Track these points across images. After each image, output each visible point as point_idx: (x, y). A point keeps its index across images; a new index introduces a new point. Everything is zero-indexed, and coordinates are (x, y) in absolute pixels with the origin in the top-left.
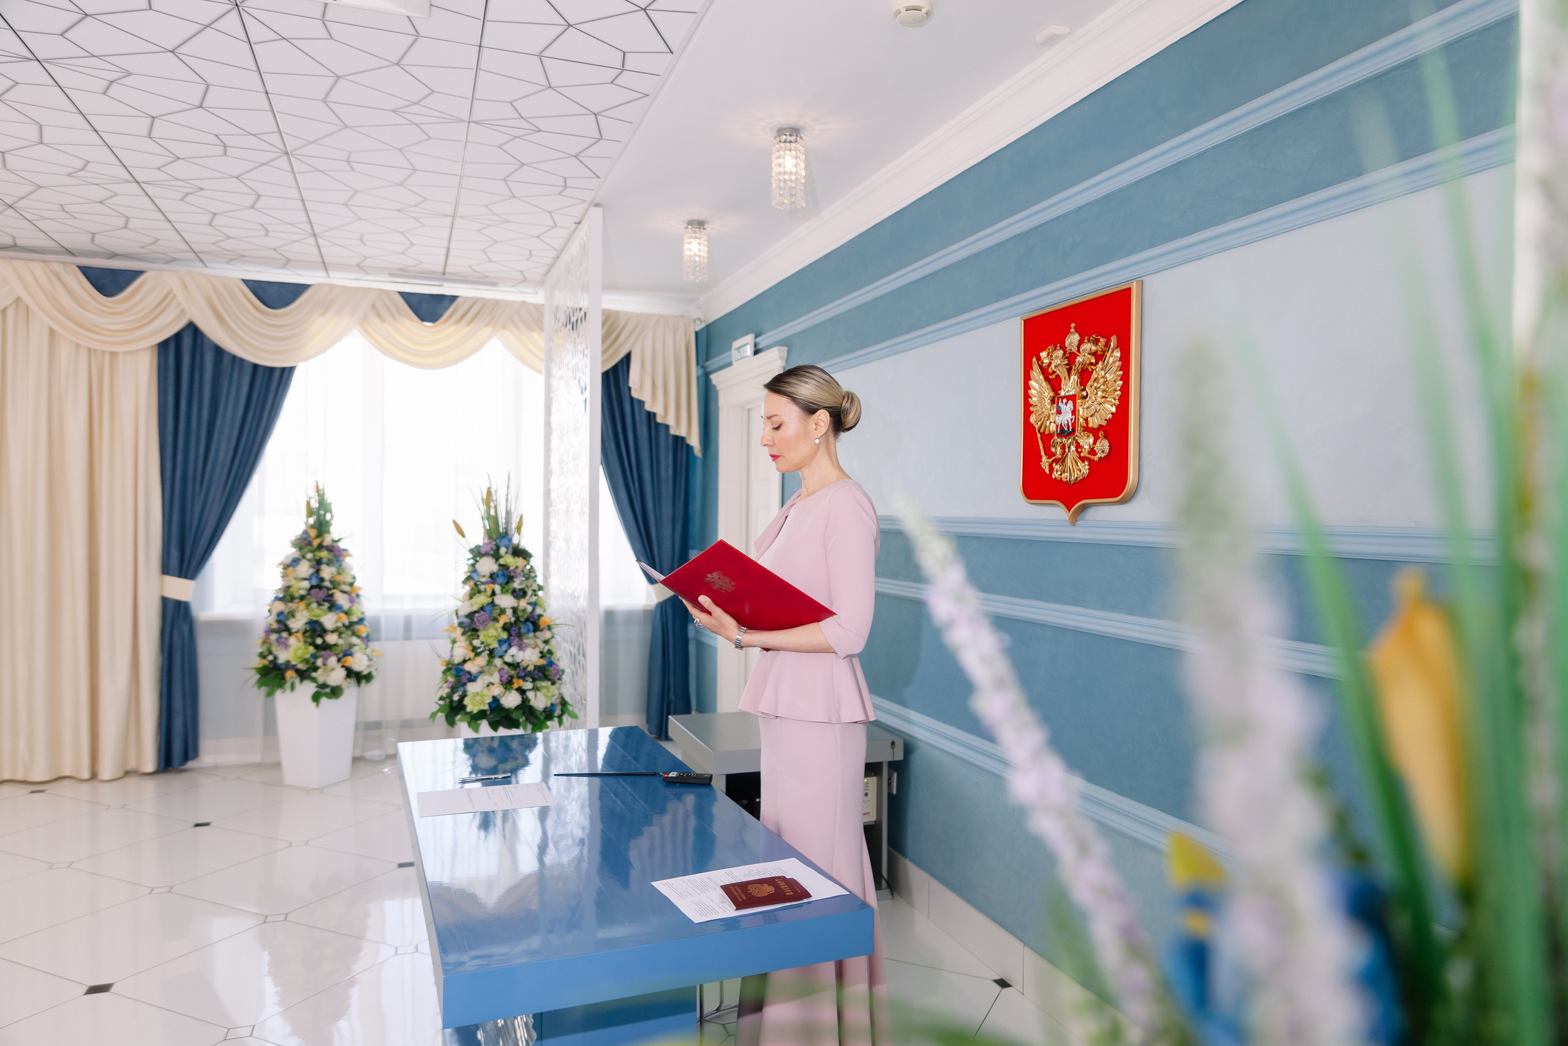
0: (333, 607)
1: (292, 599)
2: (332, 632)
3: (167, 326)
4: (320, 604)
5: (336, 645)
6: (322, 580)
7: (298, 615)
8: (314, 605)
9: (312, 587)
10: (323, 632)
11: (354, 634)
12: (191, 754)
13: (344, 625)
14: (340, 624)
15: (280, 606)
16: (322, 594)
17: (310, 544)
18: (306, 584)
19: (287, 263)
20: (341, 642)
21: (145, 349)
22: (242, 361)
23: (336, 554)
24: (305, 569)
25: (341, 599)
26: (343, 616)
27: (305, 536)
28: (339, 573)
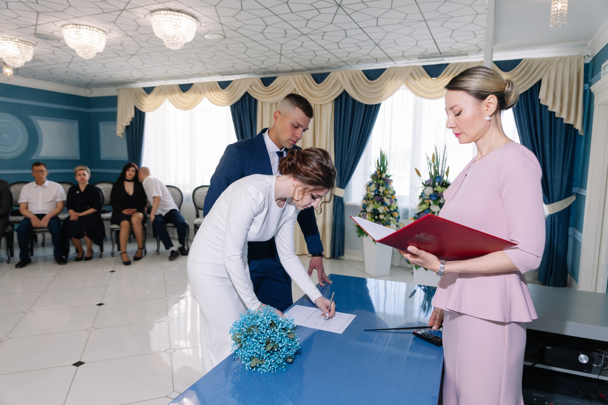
0: (383, 204)
1: (369, 199)
2: (382, 214)
3: (336, 93)
4: (378, 202)
5: (383, 220)
6: (379, 192)
7: (370, 206)
8: (376, 202)
9: (375, 195)
10: (379, 214)
11: (392, 215)
12: (341, 254)
13: (387, 212)
14: (385, 211)
15: (365, 202)
16: (378, 198)
17: (377, 177)
18: (373, 194)
20: (385, 218)
21: (330, 102)
22: (362, 104)
23: (387, 181)
24: (373, 188)
25: (387, 201)
26: (387, 208)
27: (375, 174)
28: (387, 190)
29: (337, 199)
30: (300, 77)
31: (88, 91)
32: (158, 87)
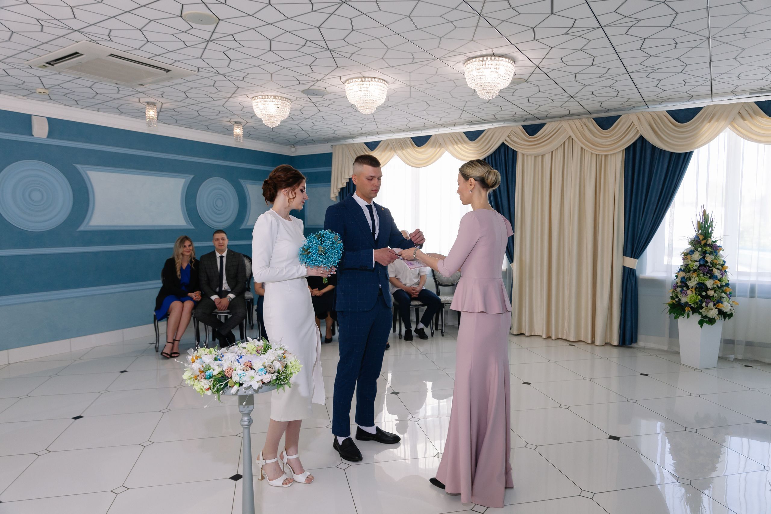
0: (712, 276)
1: (689, 271)
2: (711, 290)
3: (630, 140)
4: (704, 275)
5: (713, 296)
6: (707, 262)
7: (693, 279)
8: (702, 275)
9: (700, 265)
10: (707, 289)
11: (723, 292)
12: (634, 340)
13: (718, 286)
14: (715, 286)
15: (682, 274)
16: (706, 269)
17: (700, 243)
18: (697, 264)
19: (691, 97)
20: (716, 295)
21: (620, 151)
22: (665, 151)
23: (715, 249)
24: (697, 256)
25: (717, 273)
26: (717, 281)
27: (696, 239)
28: (715, 259)
29: (627, 271)
30: (577, 122)
31: (293, 149)
32: (385, 141)
